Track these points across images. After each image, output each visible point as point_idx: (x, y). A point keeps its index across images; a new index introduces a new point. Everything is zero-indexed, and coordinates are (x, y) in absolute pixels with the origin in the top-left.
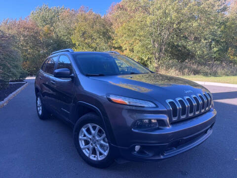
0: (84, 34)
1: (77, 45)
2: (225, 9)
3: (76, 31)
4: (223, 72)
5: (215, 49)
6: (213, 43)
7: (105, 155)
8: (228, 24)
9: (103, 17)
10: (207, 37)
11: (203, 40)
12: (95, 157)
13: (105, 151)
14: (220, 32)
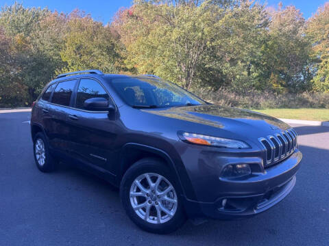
0: (79, 48)
1: (70, 64)
2: (266, 24)
3: (67, 44)
4: (267, 104)
5: (255, 75)
6: (253, 66)
7: (169, 216)
8: (270, 43)
9: (106, 26)
10: (245, 58)
11: (239, 62)
12: (154, 219)
13: (170, 210)
14: (261, 52)
